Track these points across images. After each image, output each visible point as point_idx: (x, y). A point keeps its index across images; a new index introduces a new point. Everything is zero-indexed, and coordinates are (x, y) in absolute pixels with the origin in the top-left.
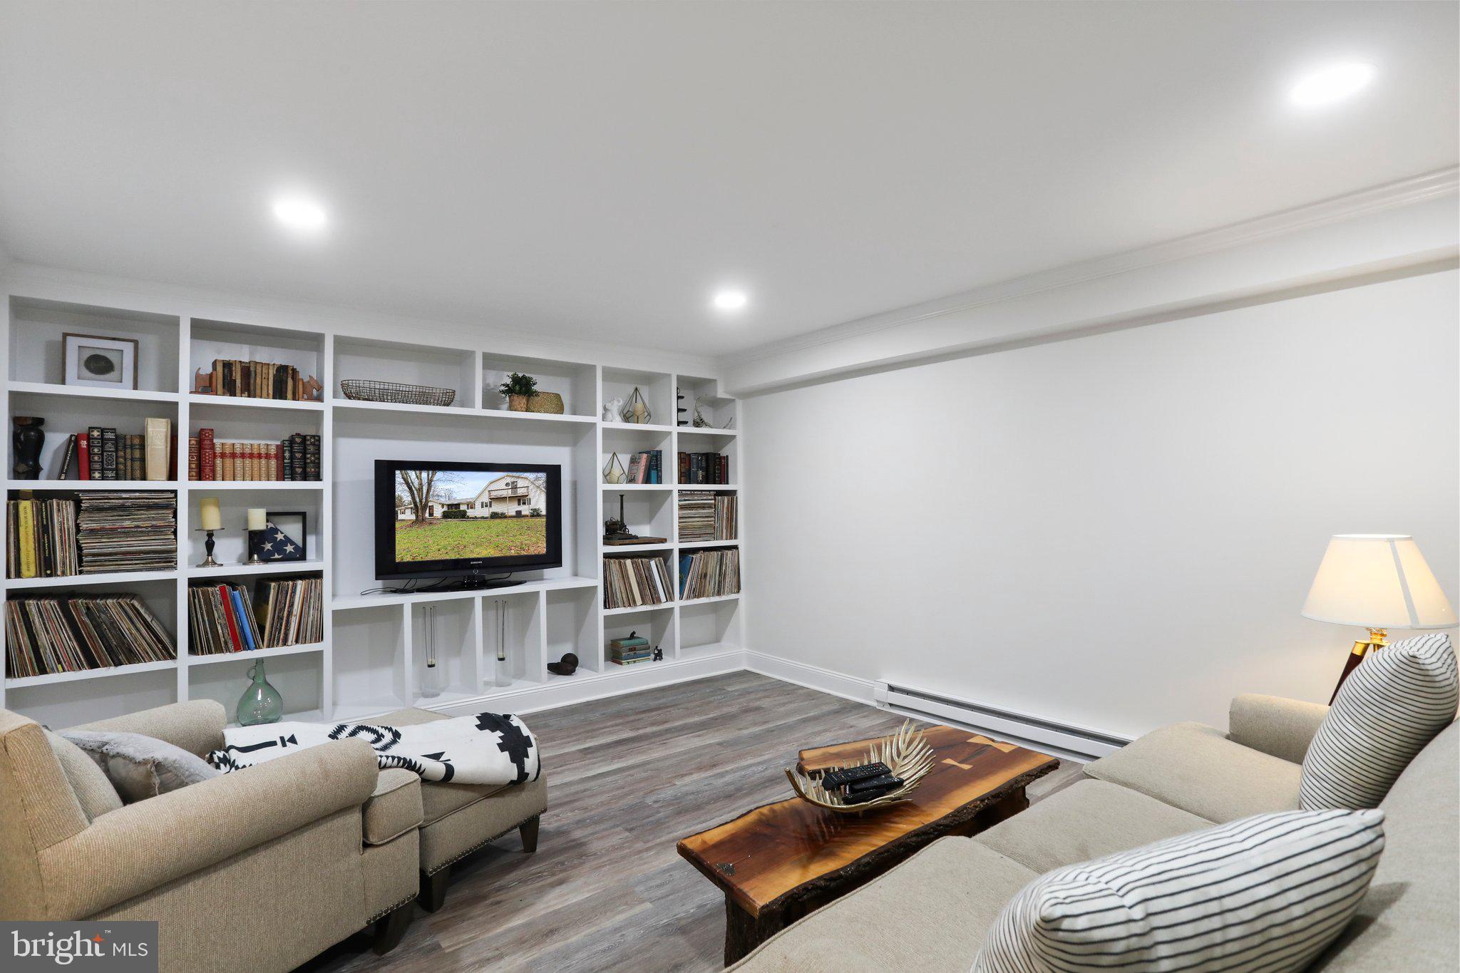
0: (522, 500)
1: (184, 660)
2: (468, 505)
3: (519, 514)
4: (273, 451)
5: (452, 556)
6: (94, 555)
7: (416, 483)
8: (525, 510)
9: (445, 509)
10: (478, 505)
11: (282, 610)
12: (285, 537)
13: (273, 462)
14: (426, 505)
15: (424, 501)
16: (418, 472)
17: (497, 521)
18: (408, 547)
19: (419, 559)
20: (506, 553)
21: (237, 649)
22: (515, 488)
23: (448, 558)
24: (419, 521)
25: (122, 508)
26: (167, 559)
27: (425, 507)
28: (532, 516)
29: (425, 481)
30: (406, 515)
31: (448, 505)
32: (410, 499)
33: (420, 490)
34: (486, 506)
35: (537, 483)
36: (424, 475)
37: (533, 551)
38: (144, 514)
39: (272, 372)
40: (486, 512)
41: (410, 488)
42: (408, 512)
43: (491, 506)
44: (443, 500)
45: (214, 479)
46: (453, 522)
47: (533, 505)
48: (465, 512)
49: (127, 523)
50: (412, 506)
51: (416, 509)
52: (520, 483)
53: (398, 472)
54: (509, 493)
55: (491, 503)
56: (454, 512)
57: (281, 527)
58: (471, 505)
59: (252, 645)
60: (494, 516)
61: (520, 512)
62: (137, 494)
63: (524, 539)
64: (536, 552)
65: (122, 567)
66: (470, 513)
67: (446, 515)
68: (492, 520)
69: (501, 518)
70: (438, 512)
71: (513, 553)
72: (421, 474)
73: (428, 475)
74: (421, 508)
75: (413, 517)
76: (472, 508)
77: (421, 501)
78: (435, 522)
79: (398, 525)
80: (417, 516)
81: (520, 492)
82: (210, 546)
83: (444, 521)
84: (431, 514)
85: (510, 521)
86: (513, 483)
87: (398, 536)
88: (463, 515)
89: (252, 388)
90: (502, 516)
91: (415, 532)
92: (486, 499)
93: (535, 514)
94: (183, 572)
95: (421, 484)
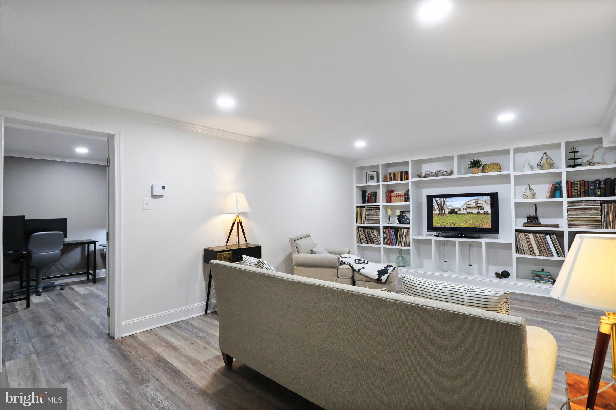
0: (480, 208)
1: (382, 246)
2: (458, 209)
3: (478, 213)
4: (403, 194)
5: (452, 226)
6: (368, 220)
7: (440, 202)
8: (481, 211)
9: (450, 210)
10: (462, 209)
11: (401, 237)
12: (407, 217)
13: (403, 197)
14: (443, 209)
15: (442, 208)
16: (440, 198)
17: (470, 215)
18: (437, 222)
19: (440, 226)
20: (473, 226)
21: (392, 245)
22: (477, 203)
23: (450, 226)
24: (441, 214)
25: (372, 209)
26: (378, 221)
27: (442, 210)
28: (484, 214)
29: (442, 202)
30: (436, 212)
31: (451, 209)
32: (437, 207)
33: (441, 204)
34: (465, 210)
35: (487, 202)
36: (442, 199)
37: (484, 226)
38: (375, 211)
39: (399, 173)
40: (465, 212)
41: (437, 204)
42: (437, 211)
43: (467, 210)
44: (449, 208)
45: (391, 202)
46: (452, 215)
47: (485, 210)
48: (457, 212)
49: (372, 213)
50: (438, 209)
51: (439, 210)
52: (479, 202)
53: (433, 199)
54: (475, 205)
55: (467, 209)
56: (453, 211)
57: (406, 215)
58: (459, 209)
59: (395, 245)
60: (468, 213)
61: (479, 212)
62: (374, 206)
63: (481, 222)
64: (486, 227)
65: (372, 223)
66: (459, 212)
67: (450, 213)
68: (467, 215)
69: (471, 214)
70: (447, 211)
71: (476, 226)
72: (441, 199)
73: (444, 199)
74: (441, 210)
75: (438, 213)
76: (459, 210)
77: (441, 208)
78: (446, 214)
79: (433, 215)
80: (440, 212)
81: (479, 205)
82: (389, 219)
83: (449, 214)
84: (445, 212)
85: (475, 215)
86: (476, 202)
87: (433, 219)
88: (456, 213)
89: (396, 178)
90: (472, 213)
91: (440, 217)
92: (465, 207)
93: (486, 213)
94: (382, 225)
95: (441, 203)
